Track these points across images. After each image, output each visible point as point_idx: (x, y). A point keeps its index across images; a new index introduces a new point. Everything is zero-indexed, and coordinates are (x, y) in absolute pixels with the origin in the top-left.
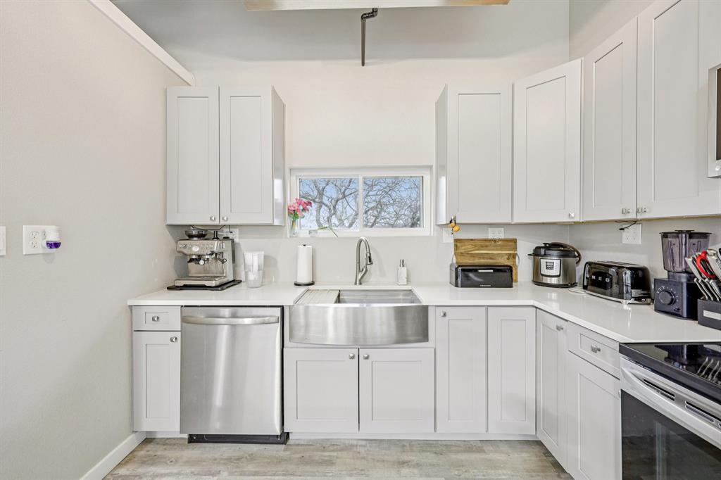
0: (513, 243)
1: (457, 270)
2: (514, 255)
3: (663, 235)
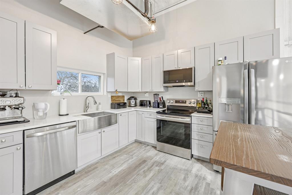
0: (123, 97)
1: (115, 104)
2: (124, 100)
3: (154, 94)
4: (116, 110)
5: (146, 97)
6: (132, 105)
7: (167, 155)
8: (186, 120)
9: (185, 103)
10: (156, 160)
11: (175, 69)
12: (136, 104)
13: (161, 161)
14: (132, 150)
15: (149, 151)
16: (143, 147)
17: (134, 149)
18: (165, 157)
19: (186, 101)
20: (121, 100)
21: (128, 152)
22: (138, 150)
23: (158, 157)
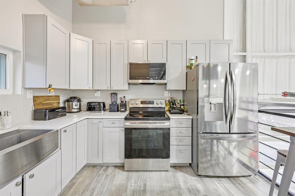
0: (58, 97)
1: (45, 112)
2: (59, 103)
3: (111, 94)
4: (47, 121)
5: (96, 97)
6: (74, 110)
7: (141, 173)
8: (165, 124)
9: (153, 103)
10: (132, 188)
11: (144, 62)
12: (81, 109)
13: (140, 187)
14: (85, 184)
15: (115, 176)
16: (101, 171)
17: (87, 181)
18: (140, 178)
19: (153, 101)
20: (54, 103)
21: (80, 193)
22: (96, 181)
23: (133, 181)
